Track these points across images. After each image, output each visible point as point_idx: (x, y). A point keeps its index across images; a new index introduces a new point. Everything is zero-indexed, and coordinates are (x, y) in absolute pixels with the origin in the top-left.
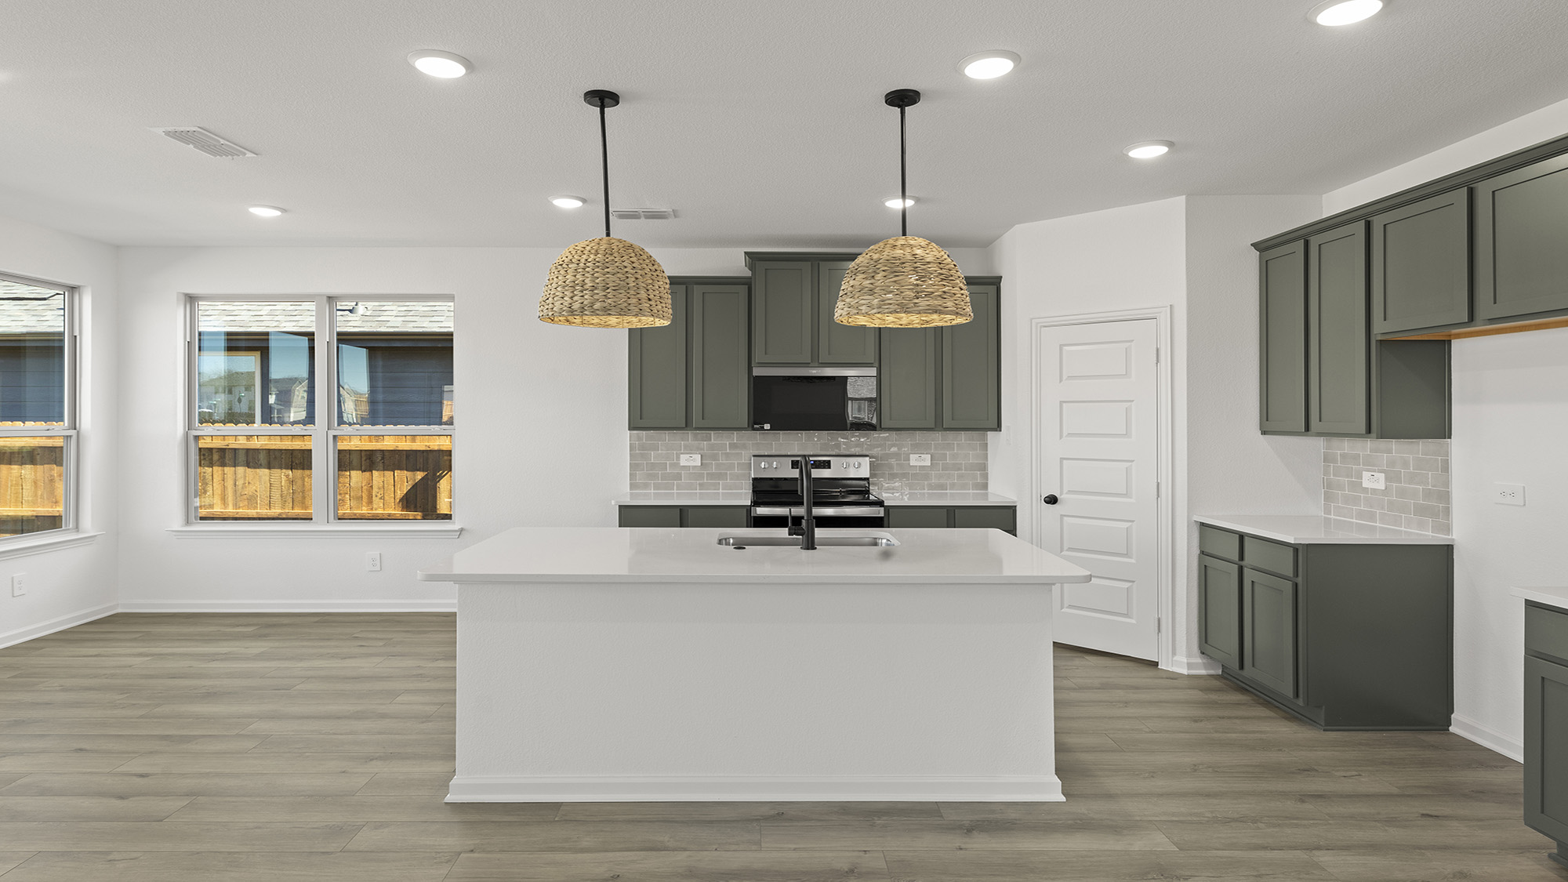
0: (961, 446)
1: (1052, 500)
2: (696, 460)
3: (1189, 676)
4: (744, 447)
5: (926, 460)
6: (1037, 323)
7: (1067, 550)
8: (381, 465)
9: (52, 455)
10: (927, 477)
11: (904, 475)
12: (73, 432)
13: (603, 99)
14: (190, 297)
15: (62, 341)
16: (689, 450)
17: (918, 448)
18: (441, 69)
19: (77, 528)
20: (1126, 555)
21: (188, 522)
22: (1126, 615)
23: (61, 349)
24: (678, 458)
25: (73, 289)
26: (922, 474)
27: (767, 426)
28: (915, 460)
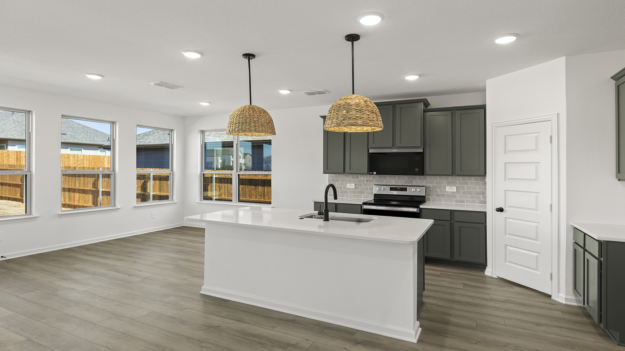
0: (471, 184)
1: (501, 210)
2: (352, 186)
3: (566, 305)
4: (372, 181)
5: (454, 189)
6: (495, 126)
7: (508, 235)
8: (267, 184)
9: (166, 178)
10: (454, 196)
11: (444, 195)
12: (171, 172)
13: (249, 56)
14: (202, 131)
15: (169, 146)
16: (350, 182)
17: (449, 184)
18: (193, 56)
19: (172, 200)
20: (536, 239)
21: (201, 200)
22: (536, 270)
23: (169, 148)
24: (346, 185)
25: (172, 130)
26: (453, 195)
27: (375, 173)
28: (448, 189)
